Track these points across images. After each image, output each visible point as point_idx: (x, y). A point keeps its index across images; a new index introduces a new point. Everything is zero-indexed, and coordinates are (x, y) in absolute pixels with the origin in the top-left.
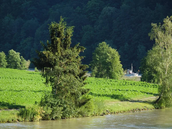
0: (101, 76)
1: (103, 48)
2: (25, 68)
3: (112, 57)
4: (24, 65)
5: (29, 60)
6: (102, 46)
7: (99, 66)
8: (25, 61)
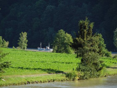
0: (60, 52)
1: (61, 34)
2: (6, 46)
3: (68, 40)
4: (5, 45)
5: (8, 42)
6: (60, 32)
7: (58, 45)
8: (5, 42)
